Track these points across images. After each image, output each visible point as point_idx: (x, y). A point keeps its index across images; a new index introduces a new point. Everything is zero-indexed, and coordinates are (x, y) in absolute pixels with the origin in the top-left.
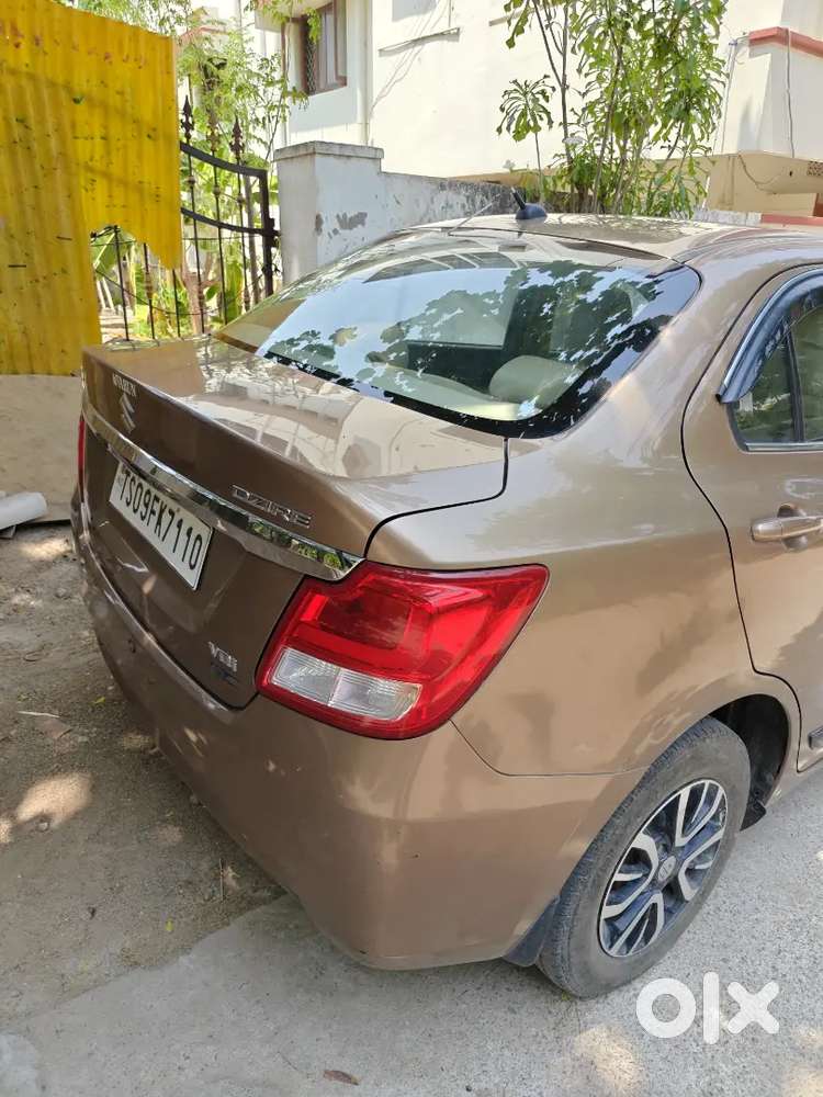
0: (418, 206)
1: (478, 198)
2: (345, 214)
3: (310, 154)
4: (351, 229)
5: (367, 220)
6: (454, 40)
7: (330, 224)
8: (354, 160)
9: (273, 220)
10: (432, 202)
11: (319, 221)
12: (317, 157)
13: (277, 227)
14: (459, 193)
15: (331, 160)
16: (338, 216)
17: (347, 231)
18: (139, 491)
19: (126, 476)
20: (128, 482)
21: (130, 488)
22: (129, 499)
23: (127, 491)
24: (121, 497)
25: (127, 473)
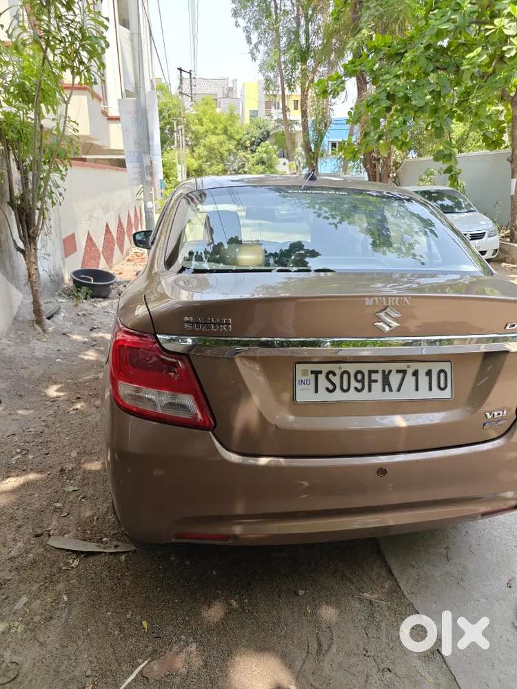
18: (345, 376)
19: (313, 376)
20: (322, 377)
21: (329, 380)
22: (330, 387)
23: (324, 384)
24: (316, 391)
25: (316, 373)
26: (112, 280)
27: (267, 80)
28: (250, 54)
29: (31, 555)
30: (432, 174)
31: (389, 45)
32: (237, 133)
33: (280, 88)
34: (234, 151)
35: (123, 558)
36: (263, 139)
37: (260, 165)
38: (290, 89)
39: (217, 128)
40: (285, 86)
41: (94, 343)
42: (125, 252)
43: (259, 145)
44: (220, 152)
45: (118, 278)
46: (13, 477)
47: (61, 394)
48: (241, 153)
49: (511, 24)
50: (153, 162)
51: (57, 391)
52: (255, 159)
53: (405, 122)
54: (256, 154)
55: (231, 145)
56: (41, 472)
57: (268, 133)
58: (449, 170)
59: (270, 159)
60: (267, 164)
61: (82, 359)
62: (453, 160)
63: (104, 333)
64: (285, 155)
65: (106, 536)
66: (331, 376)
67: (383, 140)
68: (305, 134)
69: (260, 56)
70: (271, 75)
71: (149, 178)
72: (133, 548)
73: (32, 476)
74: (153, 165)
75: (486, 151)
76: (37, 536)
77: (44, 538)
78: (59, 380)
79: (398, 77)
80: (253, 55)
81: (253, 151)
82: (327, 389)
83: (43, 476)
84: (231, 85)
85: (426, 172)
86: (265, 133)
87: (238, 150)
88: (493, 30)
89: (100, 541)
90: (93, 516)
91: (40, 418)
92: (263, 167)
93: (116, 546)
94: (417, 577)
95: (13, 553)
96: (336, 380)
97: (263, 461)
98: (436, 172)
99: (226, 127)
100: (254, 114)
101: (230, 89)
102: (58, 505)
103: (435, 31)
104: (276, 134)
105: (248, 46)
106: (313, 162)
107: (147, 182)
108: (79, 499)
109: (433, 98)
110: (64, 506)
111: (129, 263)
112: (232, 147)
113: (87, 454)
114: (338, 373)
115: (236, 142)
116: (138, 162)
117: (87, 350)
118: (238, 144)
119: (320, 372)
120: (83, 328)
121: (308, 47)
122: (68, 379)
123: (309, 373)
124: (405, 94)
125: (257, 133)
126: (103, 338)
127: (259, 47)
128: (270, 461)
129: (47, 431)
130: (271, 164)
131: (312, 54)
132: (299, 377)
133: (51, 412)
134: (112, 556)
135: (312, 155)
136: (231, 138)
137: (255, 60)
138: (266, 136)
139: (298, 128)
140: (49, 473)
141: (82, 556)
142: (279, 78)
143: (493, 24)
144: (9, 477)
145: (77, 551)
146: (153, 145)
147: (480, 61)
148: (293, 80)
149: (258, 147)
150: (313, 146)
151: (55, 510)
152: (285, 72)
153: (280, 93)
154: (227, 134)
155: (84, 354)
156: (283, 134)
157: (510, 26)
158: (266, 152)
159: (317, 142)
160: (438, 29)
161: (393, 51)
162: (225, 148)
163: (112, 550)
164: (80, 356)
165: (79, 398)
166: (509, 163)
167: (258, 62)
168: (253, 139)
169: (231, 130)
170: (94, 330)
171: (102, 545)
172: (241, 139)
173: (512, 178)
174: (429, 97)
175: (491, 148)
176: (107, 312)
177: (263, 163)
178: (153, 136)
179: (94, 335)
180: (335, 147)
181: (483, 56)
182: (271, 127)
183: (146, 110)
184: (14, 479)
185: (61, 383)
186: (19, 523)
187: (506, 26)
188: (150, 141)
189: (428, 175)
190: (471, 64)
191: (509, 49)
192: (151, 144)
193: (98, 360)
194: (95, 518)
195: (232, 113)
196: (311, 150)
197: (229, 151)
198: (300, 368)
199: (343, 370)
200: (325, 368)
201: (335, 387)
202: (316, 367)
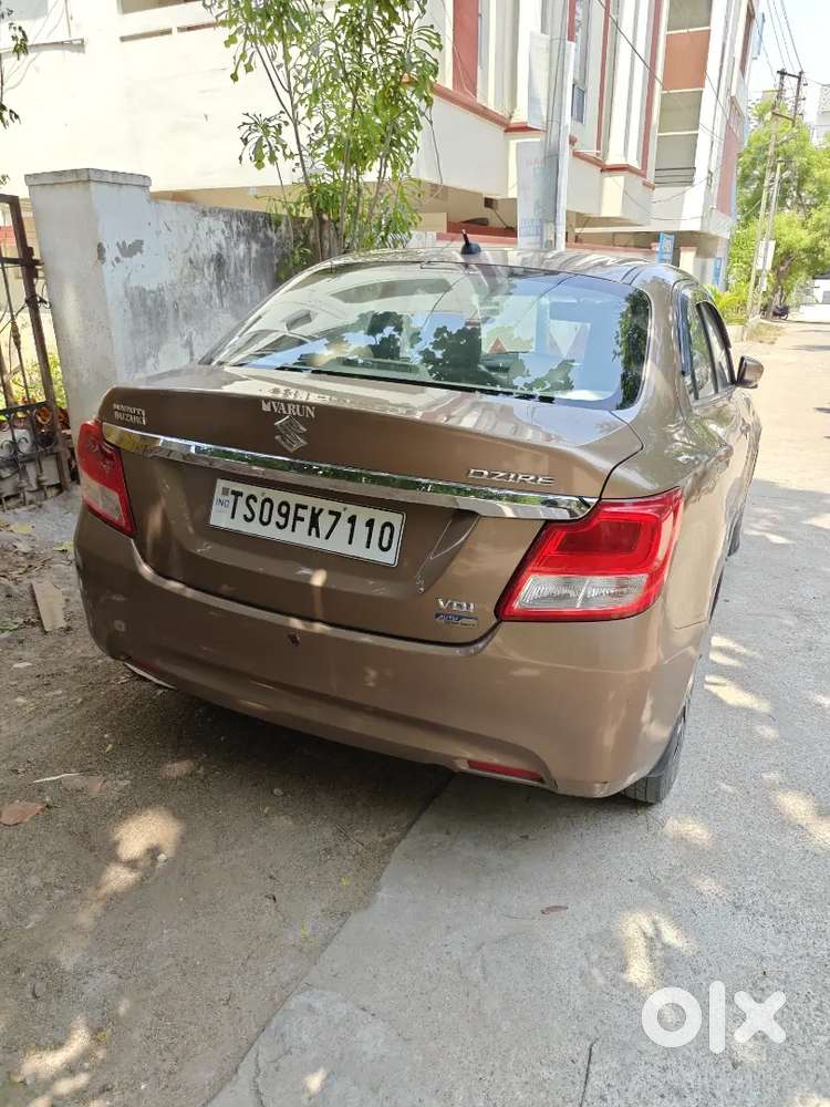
0: (186, 232)
1: (234, 224)
2: (124, 243)
3: (84, 182)
4: (131, 256)
5: (144, 247)
6: (79, 51)
7: (111, 252)
8: (124, 188)
9: (31, 248)
10: (198, 228)
11: (101, 249)
12: (92, 185)
13: (36, 256)
14: (218, 219)
15: (105, 187)
16: (118, 244)
17: (128, 259)
18: (267, 505)
19: (233, 497)
20: (242, 501)
21: (248, 505)
22: (249, 516)
23: (242, 509)
24: (233, 517)
25: (237, 494)
50: (557, 235)
66: (251, 502)
82: (245, 517)
96: (256, 507)
114: (260, 500)
116: (538, 234)
119: (241, 494)
123: (230, 492)
132: (217, 495)
183: (558, 155)
188: (557, 203)
192: (557, 206)
198: (221, 484)
199: (267, 496)
200: (246, 490)
201: (254, 516)
202: (239, 487)
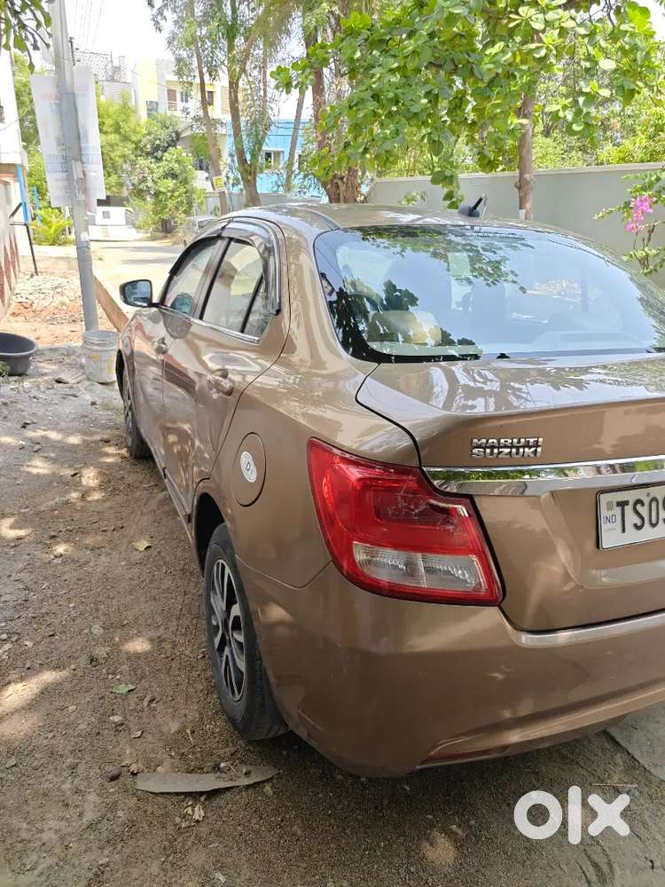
18: (654, 504)
19: (619, 509)
20: (629, 509)
21: (637, 513)
22: (639, 522)
23: (631, 518)
24: (624, 531)
25: (622, 504)
26: (32, 348)
27: (179, 60)
28: (153, 23)
29: (120, 813)
30: (413, 199)
31: (369, 27)
32: (135, 132)
33: (197, 74)
34: (133, 157)
35: (268, 789)
36: (173, 143)
37: (170, 179)
38: (211, 75)
39: (104, 123)
40: (205, 70)
41: (37, 447)
42: (6, 302)
43: (165, 151)
44: (111, 159)
45: (40, 345)
46: (16, 682)
47: (22, 533)
48: (142, 161)
49: (538, 15)
50: (87, 173)
51: (12, 527)
52: (161, 170)
53: (397, 132)
54: (164, 163)
55: (127, 149)
56: (57, 668)
57: (178, 134)
58: (449, 196)
59: (184, 171)
60: (180, 178)
61: (29, 473)
62: (455, 184)
63: (45, 430)
64: (204, 166)
65: (223, 759)
66: (639, 507)
67: (370, 154)
68: (238, 139)
69: (168, 26)
70: (184, 54)
71: (81, 197)
72: (275, 772)
73: (49, 677)
74: (87, 177)
75: (481, 174)
76: (114, 778)
77: (126, 779)
78: (7, 510)
79: (392, 71)
80: (157, 23)
81: (159, 160)
82: (635, 525)
83: (64, 673)
84: (116, 63)
85: (406, 197)
86: (174, 135)
87: (136, 156)
88: (517, 22)
89: (216, 768)
90: (184, 728)
91: (10, 576)
92: (174, 181)
93: (248, 774)
94: (649, 743)
95: (89, 816)
96: (643, 511)
97: (563, 637)
98: (419, 197)
99: (117, 123)
100: (152, 107)
101: (117, 69)
102: (117, 719)
103: (445, 15)
104: (193, 137)
105: (149, 8)
106: (249, 178)
107: (79, 202)
108: (145, 704)
109: (430, 102)
110: (125, 718)
111: (17, 318)
112: (127, 152)
113: (118, 627)
114: (646, 502)
115: (134, 146)
116: (63, 171)
117: (30, 459)
118: (136, 148)
119: (626, 503)
120: (9, 424)
121: (234, 19)
122: (21, 507)
123: (615, 504)
124: (396, 95)
125: (164, 135)
126: (46, 438)
127: (165, 13)
128: (571, 637)
129: (33, 597)
130: (186, 178)
131: (242, 30)
132: (604, 513)
133: (21, 565)
134: (250, 791)
135: (249, 168)
136: (126, 138)
137: (160, 31)
138: (175, 140)
139: (228, 130)
140: (73, 667)
141: (202, 799)
142: (195, 59)
143: (518, 14)
144: (9, 683)
145: (192, 793)
146: (87, 148)
147: (504, 59)
148: (214, 63)
149: (166, 154)
150: (248, 157)
151: (119, 728)
152: (203, 51)
153: (198, 80)
154: (120, 133)
155: (28, 466)
156: (203, 137)
157: (537, 19)
158: (178, 161)
159: (253, 150)
160: (450, 12)
161: (375, 37)
162: (119, 153)
163: (247, 781)
164: (22, 469)
165: (54, 537)
166: (517, 190)
167: (166, 33)
168: (158, 142)
169: (125, 127)
170: (28, 427)
171: (223, 775)
172: (140, 141)
173: (520, 208)
174: (424, 101)
175: (487, 169)
176: (35, 397)
177: (174, 176)
178: (86, 132)
179: (30, 433)
180: (270, 157)
181: (507, 54)
182: (181, 127)
183: (74, 94)
184: (19, 686)
185: (13, 515)
186: (70, 761)
187: (533, 18)
188: (82, 142)
189: (408, 201)
190: (494, 63)
191: (538, 48)
192: (83, 145)
193: (54, 474)
194: (188, 731)
195: (125, 104)
196: (246, 161)
197: (124, 156)
198: (604, 498)
199: (652, 495)
200: (630, 496)
201: (643, 521)
202: (621, 496)
